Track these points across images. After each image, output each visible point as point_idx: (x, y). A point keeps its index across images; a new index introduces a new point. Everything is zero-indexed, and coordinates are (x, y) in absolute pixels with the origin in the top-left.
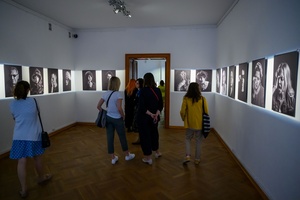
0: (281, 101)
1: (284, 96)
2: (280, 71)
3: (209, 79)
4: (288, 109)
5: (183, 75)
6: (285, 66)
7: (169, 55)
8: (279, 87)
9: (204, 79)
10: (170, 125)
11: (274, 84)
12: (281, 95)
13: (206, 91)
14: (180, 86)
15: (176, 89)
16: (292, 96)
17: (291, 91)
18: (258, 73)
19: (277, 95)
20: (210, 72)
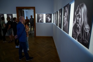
0: (78, 33)
1: (80, 30)
2: (78, 11)
3: (51, 18)
4: (83, 40)
5: (41, 16)
6: (82, 6)
7: (35, 7)
8: (77, 22)
9: (49, 18)
10: (36, 35)
11: (74, 20)
12: (78, 29)
13: (49, 22)
14: (40, 21)
15: (38, 22)
16: (88, 31)
17: (87, 27)
18: (66, 13)
19: (75, 28)
20: (51, 15)
